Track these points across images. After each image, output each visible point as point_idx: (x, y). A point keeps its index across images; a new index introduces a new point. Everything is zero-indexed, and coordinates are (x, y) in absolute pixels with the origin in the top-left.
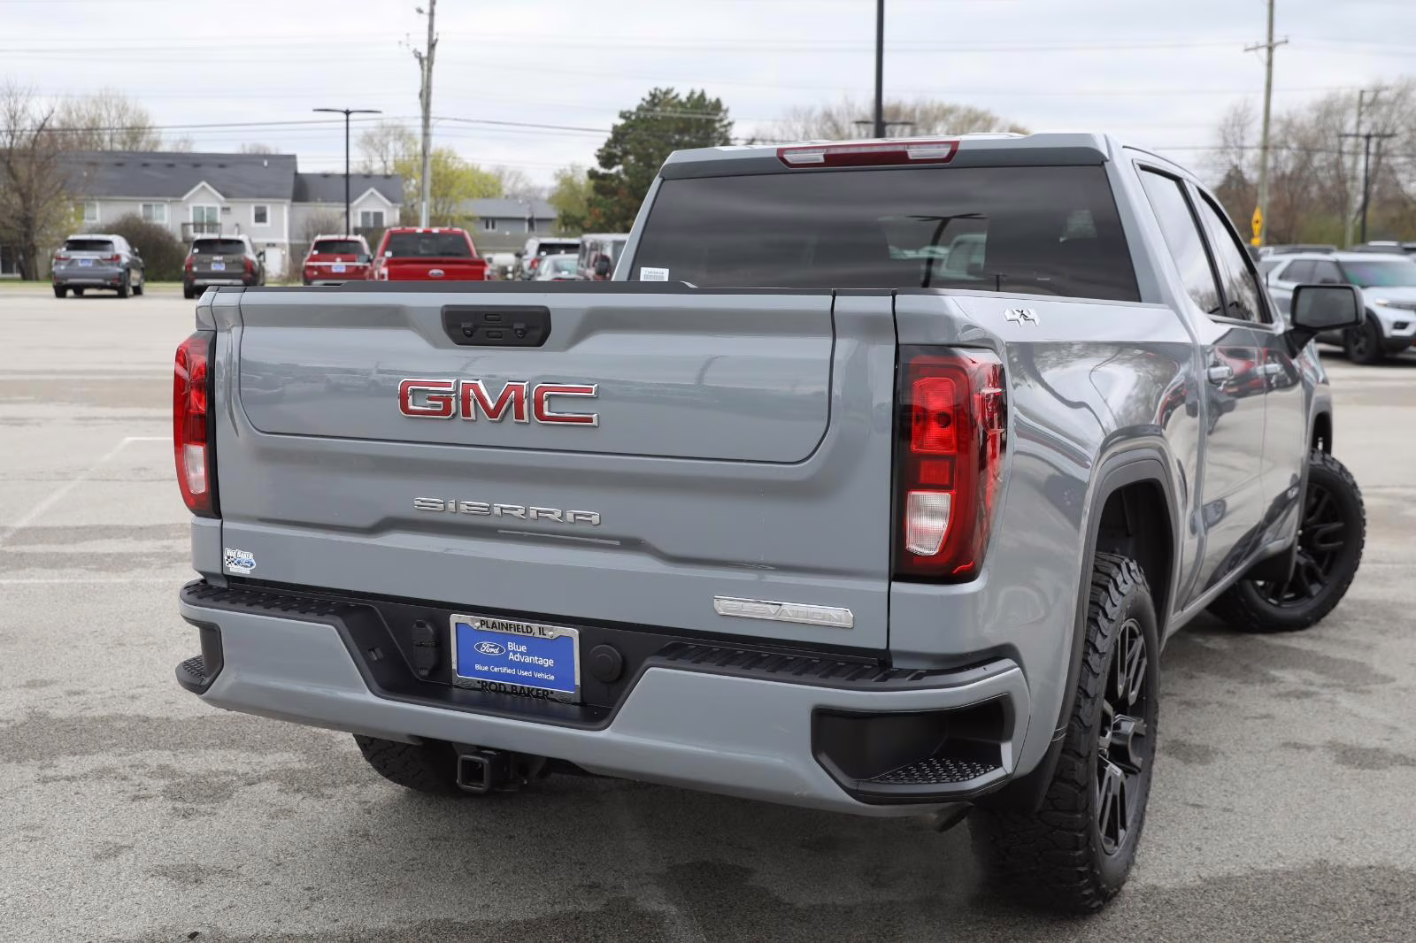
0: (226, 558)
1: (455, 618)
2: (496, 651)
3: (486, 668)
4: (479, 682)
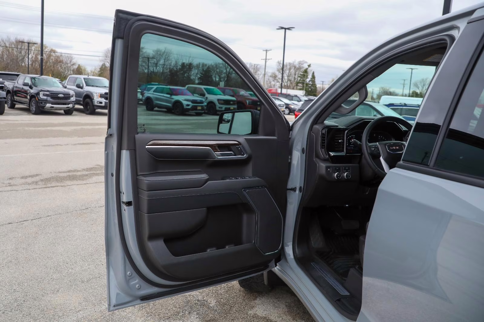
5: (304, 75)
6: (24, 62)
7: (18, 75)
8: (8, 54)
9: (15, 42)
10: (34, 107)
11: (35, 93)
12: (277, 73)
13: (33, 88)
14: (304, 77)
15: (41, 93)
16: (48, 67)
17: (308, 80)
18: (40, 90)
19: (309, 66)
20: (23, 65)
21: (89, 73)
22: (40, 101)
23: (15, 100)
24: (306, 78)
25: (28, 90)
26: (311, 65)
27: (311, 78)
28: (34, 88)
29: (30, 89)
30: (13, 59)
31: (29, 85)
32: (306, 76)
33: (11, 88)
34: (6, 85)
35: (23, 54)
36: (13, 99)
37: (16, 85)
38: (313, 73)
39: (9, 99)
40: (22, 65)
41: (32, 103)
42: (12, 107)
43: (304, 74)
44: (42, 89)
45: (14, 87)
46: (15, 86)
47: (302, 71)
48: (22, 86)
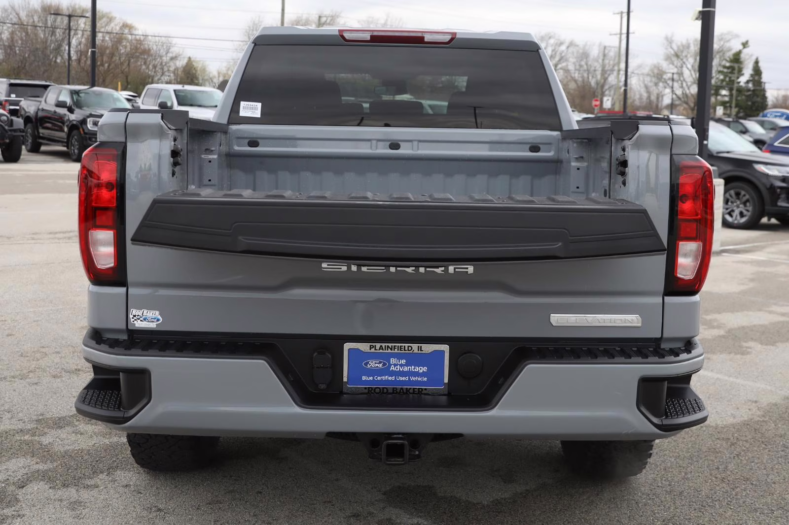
0: (131, 316)
1: (347, 346)
2: (381, 365)
3: (371, 378)
4: (366, 388)
5: (732, 68)
6: (60, 55)
7: (46, 87)
8: (24, 38)
9: (40, 10)
10: (77, 147)
11: (78, 121)
12: (665, 65)
13: (75, 112)
14: (732, 73)
15: (90, 121)
16: (116, 66)
17: (743, 80)
18: (88, 115)
19: (745, 45)
20: (58, 61)
21: (215, 77)
22: (87, 136)
23: (41, 135)
24: (736, 75)
25: (65, 115)
26: (750, 43)
27: (752, 75)
28: (77, 111)
29: (68, 113)
30: (37, 49)
31: (68, 105)
32: (736, 72)
33: (32, 112)
34: (23, 106)
35: (58, 35)
36: (36, 133)
37: (43, 106)
38: (757, 62)
39: (29, 135)
40: (55, 62)
41: (72, 139)
42: (35, 149)
43: (732, 64)
44: (93, 113)
45: (38, 109)
46: (40, 107)
47: (728, 59)
48: (53, 108)
